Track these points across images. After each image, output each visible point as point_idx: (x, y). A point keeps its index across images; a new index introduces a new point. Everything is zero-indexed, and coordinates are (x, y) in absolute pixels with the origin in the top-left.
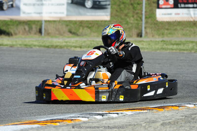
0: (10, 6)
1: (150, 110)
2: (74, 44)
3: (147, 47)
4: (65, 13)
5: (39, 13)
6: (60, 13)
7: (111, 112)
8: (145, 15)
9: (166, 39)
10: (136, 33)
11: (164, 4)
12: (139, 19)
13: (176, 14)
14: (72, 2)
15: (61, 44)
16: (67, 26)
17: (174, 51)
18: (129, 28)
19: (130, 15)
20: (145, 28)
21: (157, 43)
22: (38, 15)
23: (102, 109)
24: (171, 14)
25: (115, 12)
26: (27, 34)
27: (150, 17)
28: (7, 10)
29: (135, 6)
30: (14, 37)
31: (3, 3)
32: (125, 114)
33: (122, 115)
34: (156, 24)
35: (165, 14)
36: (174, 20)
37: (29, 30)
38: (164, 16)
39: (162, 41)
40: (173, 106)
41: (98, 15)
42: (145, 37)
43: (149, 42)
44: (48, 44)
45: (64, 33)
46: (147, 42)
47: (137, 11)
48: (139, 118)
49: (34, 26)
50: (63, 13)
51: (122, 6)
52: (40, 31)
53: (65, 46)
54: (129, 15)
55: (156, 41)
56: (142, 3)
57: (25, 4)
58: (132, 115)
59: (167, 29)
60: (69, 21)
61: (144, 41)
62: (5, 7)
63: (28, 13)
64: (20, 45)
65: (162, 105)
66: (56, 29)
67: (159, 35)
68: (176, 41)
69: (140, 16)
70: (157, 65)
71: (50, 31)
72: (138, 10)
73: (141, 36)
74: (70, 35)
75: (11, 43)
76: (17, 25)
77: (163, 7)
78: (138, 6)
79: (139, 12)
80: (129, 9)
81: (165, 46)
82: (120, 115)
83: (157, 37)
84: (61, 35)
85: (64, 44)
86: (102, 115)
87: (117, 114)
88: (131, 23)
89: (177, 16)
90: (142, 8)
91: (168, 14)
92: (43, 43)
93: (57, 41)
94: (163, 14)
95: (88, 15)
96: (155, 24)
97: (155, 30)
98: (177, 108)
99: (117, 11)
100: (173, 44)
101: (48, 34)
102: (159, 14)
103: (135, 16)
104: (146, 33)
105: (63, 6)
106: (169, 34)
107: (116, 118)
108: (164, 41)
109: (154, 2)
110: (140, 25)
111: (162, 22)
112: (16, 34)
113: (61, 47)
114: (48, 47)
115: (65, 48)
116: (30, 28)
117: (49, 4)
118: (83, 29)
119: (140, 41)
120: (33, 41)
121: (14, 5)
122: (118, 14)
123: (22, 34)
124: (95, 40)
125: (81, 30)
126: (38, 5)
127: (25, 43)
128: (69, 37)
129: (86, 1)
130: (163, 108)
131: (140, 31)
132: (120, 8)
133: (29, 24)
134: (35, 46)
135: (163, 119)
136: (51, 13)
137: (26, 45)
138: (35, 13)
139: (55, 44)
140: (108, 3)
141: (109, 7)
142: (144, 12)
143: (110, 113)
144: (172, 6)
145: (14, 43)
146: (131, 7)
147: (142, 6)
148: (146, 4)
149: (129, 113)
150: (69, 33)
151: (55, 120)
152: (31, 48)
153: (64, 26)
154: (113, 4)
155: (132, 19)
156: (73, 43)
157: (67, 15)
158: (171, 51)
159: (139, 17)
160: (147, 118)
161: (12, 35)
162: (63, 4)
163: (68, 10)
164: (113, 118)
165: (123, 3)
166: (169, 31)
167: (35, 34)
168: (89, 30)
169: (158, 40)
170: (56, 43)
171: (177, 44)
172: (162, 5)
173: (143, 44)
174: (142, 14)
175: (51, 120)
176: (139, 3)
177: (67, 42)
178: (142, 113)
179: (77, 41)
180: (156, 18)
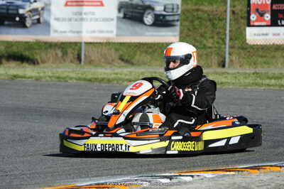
0: (36, 21)
1: (238, 171)
2: (127, 77)
3: (234, 81)
4: (115, 32)
5: (78, 32)
6: (108, 32)
7: (182, 174)
8: (230, 36)
9: (259, 70)
10: (216, 62)
11: (257, 21)
12: (220, 41)
13: (274, 35)
14: (125, 17)
15: (109, 77)
16: (117, 50)
17: (272, 88)
18: (206, 54)
19: (208, 35)
20: (230, 54)
21: (246, 76)
22: (76, 35)
23: (170, 169)
24: (267, 34)
25: (186, 31)
26: (61, 63)
27: (236, 39)
28: (31, 26)
29: (216, 22)
30: (42, 65)
31: (26, 17)
32: (202, 177)
33: (199, 178)
34: (246, 49)
35: (259, 35)
36: (272, 44)
37: (63, 57)
38: (257, 37)
39: (254, 74)
40: (271, 166)
41: (162, 36)
42: (229, 67)
43: (235, 74)
44: (89, 76)
45: (113, 61)
46: (232, 74)
47: (218, 30)
48: (223, 182)
49: (69, 51)
50: (112, 32)
51: (197, 22)
52: (79, 58)
53: (114, 79)
54: (206, 35)
55: (246, 73)
56: (226, 19)
57: (57, 19)
58: (213, 178)
59: (261, 57)
60: (121, 43)
61: (228, 73)
62: (28, 23)
63: (62, 32)
64: (50, 77)
65: (257, 165)
66: (101, 55)
67: (250, 65)
68: (274, 74)
69: (223, 37)
70: (247, 107)
71: (93, 58)
72: (220, 28)
73: (224, 66)
74: (122, 64)
75: (37, 75)
76: (46, 49)
77: (256, 24)
78: (220, 22)
79: (221, 31)
80: (206, 28)
81: (259, 81)
82: (196, 178)
83: (247, 67)
84: (110, 64)
85: (113, 76)
86: (170, 178)
87: (192, 176)
88: (210, 48)
89: (276, 37)
90: (225, 25)
91: (263, 35)
92: (82, 74)
93: (103, 72)
94: (255, 35)
95: (148, 36)
96: (243, 48)
97: (243, 58)
98: (279, 169)
99: (189, 29)
100: (270, 78)
101: (91, 62)
102: (251, 35)
103: (216, 37)
104: (231, 61)
105: (112, 22)
106: (265, 62)
107: (190, 182)
108: (257, 73)
109: (241, 18)
110: (222, 49)
111: (254, 45)
112: (43, 62)
113: (109, 81)
114: (90, 80)
115: (115, 82)
116: (65, 54)
117: (91, 19)
118: (140, 55)
119: (223, 73)
120: (69, 72)
121: (42, 20)
122: (190, 33)
123: (53, 63)
124: (157, 71)
125: (137, 57)
126: (76, 20)
127: (57, 75)
128: (120, 67)
129: (145, 15)
130: (258, 169)
131: (221, 59)
132: (194, 26)
133: (63, 48)
134: (71, 79)
135: (257, 184)
136: (94, 32)
137: (58, 78)
138: (71, 31)
139: (99, 77)
140: (176, 18)
141: (178, 23)
142: (228, 32)
143: (180, 176)
144: (269, 23)
145: (42, 75)
146: (209, 24)
147: (226, 22)
148: (230, 20)
149: (209, 175)
150: (120, 61)
151: (102, 184)
152: (66, 81)
153: (113, 51)
154: (184, 20)
155: (211, 41)
156: (126, 75)
157: (117, 35)
158: (267, 88)
159: (220, 38)
160: (234, 183)
161: (38, 63)
162: (112, 20)
163: (118, 28)
164: (185, 183)
165: (198, 18)
166: (264, 59)
167: (72, 62)
168: (149, 56)
169: (248, 72)
170: (101, 75)
171: (276, 78)
172: (254, 22)
173: (226, 77)
174: (225, 34)
175: (96, 184)
176: (221, 18)
177: (117, 74)
178: (228, 175)
179: (131, 72)
180: (246, 40)
